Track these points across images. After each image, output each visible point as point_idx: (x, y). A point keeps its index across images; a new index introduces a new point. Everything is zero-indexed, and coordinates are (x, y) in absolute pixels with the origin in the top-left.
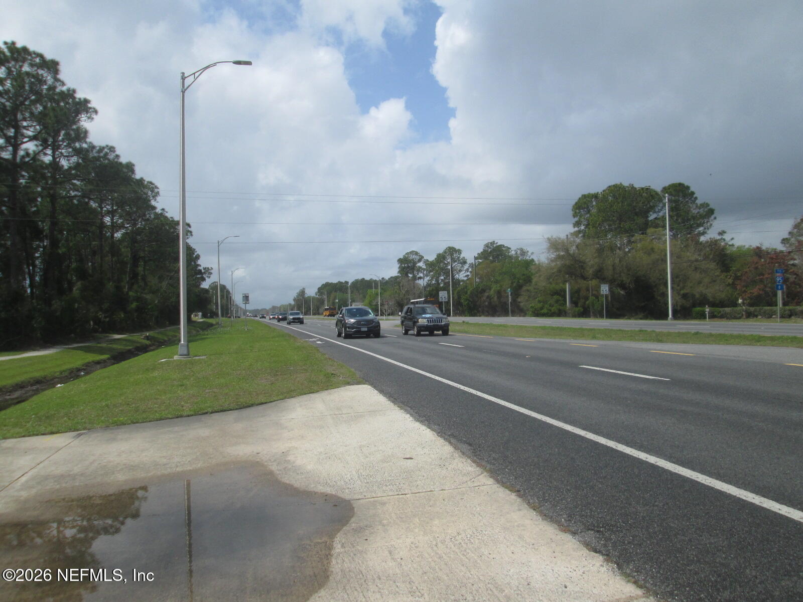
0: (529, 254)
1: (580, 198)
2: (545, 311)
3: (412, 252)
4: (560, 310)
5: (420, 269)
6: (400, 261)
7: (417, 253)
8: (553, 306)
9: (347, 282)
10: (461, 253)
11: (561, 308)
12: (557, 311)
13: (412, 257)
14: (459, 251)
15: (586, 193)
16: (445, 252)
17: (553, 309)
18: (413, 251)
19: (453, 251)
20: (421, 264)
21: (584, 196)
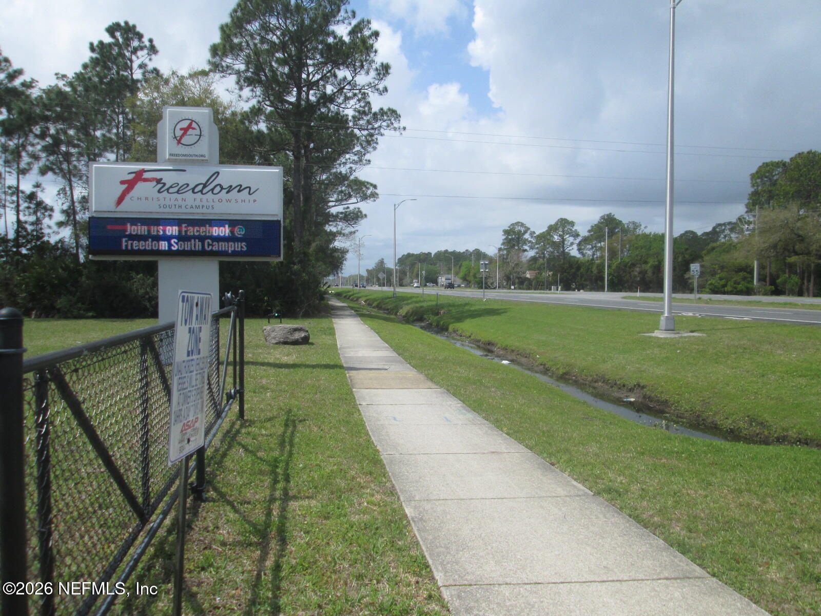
0: (642, 227)
1: (760, 167)
2: (728, 288)
3: (517, 223)
4: (748, 288)
5: (525, 242)
6: (506, 232)
7: (523, 225)
8: (739, 284)
9: (430, 254)
10: (574, 225)
11: (749, 285)
12: (745, 289)
13: (518, 228)
14: (572, 224)
15: (768, 160)
16: (556, 224)
17: (740, 287)
18: (519, 222)
19: (565, 223)
20: (527, 236)
21: (766, 165)
